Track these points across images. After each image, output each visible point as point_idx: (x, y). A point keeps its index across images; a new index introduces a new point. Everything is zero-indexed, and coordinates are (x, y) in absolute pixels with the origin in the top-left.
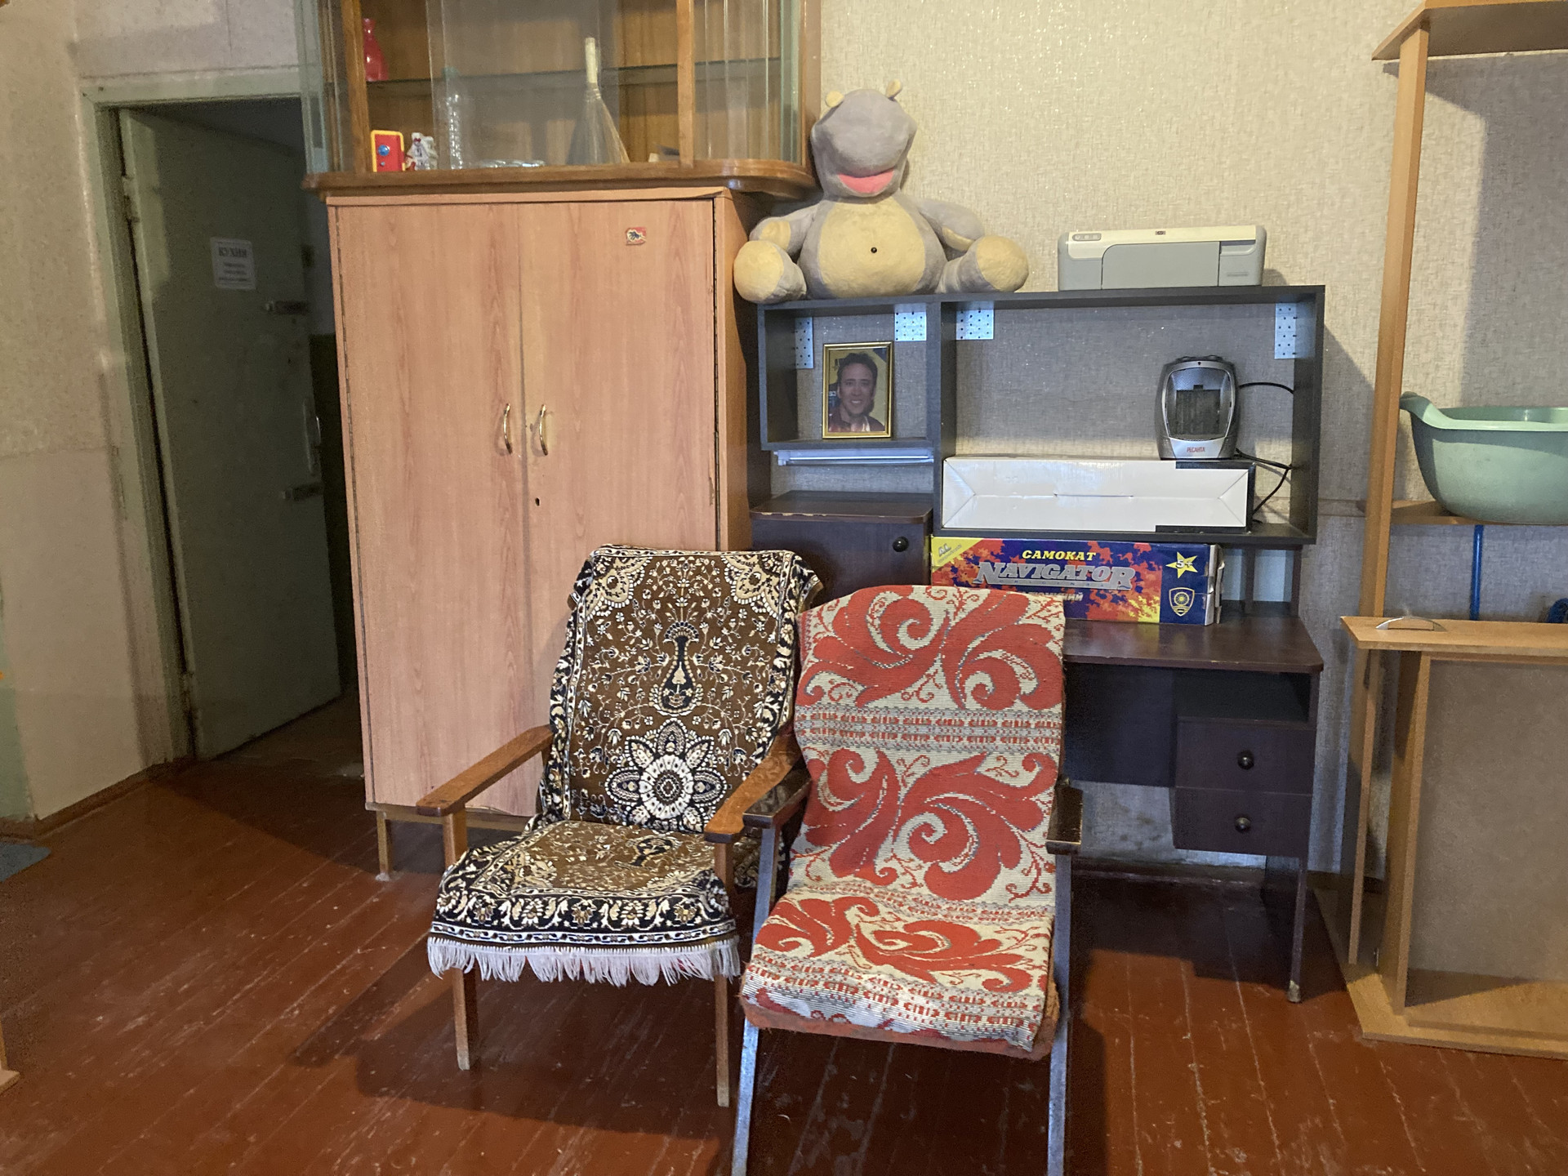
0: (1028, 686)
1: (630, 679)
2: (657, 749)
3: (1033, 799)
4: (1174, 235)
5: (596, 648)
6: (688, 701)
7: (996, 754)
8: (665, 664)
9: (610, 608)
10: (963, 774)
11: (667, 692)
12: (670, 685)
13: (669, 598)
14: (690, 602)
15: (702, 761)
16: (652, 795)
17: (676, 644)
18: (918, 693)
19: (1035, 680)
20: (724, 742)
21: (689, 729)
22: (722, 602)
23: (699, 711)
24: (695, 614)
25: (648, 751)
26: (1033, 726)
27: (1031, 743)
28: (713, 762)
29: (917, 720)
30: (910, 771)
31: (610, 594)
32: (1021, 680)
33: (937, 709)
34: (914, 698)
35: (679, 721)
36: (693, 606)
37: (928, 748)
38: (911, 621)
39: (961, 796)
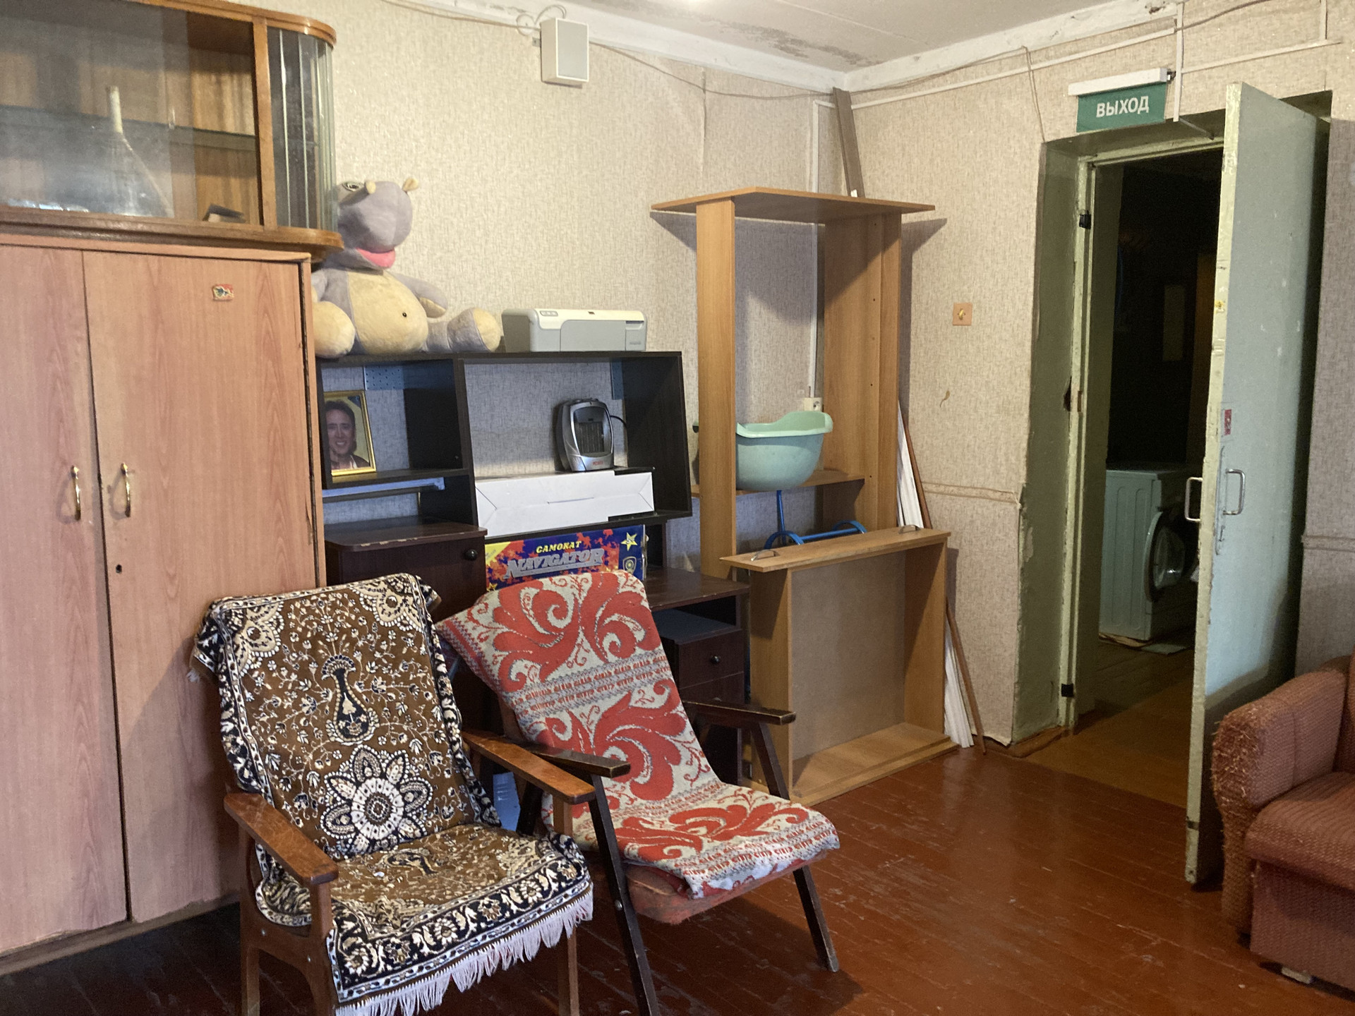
0: (639, 635)
1: (302, 722)
2: (356, 778)
3: (674, 712)
4: (601, 315)
5: (258, 701)
6: (365, 726)
7: (637, 689)
8: (330, 699)
9: (260, 659)
10: (621, 712)
11: (342, 724)
12: (342, 717)
13: (318, 636)
14: (339, 635)
15: (403, 774)
16: (364, 821)
17: (335, 678)
18: (576, 659)
19: (643, 630)
20: (417, 751)
21: (378, 750)
22: (370, 629)
23: (380, 732)
24: (347, 645)
25: (348, 782)
26: (652, 662)
27: (655, 674)
28: (414, 771)
29: (582, 680)
30: (590, 721)
31: (256, 645)
32: (634, 632)
33: (592, 668)
34: (575, 664)
35: (366, 747)
36: (344, 638)
37: (596, 699)
38: (553, 607)
39: (627, 727)
